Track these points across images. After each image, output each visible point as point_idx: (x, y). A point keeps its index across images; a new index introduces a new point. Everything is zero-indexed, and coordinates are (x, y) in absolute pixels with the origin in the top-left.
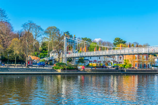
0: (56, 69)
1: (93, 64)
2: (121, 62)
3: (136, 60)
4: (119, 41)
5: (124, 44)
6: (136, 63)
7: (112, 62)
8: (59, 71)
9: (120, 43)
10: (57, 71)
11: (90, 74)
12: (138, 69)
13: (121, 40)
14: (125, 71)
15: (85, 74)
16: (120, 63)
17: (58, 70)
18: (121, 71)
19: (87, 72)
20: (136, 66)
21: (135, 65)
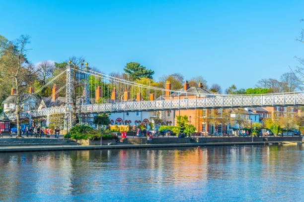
0: (75, 140)
1: (119, 126)
2: (171, 122)
3: (204, 117)
4: (137, 70)
5: (149, 77)
6: (203, 123)
7: (153, 122)
8: (86, 143)
9: (140, 75)
10: (79, 144)
11: (137, 148)
12: (210, 137)
13: (142, 69)
14: (198, 141)
15: (130, 148)
16: (169, 124)
17: (83, 141)
18: (189, 142)
19: (131, 144)
20: (203, 130)
21: (201, 128)
